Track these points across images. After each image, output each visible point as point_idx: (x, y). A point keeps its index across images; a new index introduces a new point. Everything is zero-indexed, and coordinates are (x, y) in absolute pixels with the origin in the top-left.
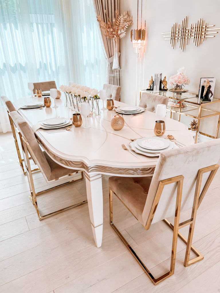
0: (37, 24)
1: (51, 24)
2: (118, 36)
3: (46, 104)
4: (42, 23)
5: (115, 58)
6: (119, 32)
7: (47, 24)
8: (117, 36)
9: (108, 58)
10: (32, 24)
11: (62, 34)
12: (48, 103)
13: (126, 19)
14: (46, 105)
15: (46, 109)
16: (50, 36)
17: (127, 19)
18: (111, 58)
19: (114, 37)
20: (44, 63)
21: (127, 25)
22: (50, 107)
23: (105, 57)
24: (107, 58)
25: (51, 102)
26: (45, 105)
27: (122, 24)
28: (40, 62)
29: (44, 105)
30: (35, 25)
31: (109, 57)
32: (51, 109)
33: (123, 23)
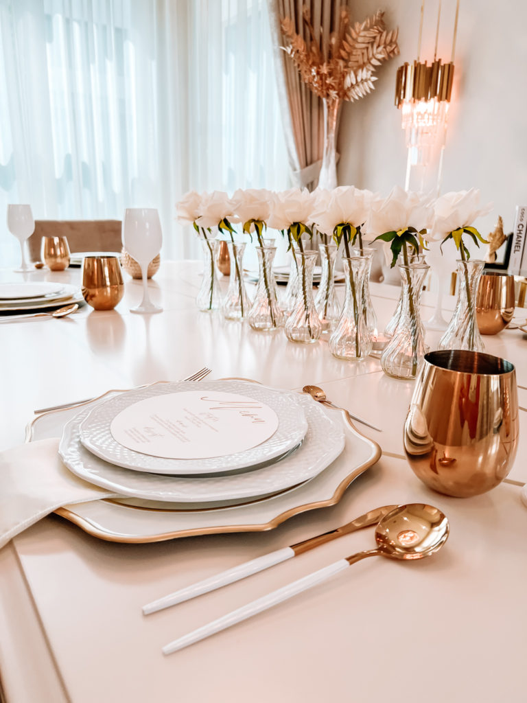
0: (68, 22)
1: (119, 31)
2: (343, 93)
3: (91, 291)
4: (86, 24)
5: (327, 167)
6: (349, 80)
7: (104, 28)
8: (338, 94)
9: (302, 168)
10: (49, 18)
11: (154, 65)
12: (104, 285)
13: (375, 38)
14: (93, 296)
15: (90, 321)
16: (111, 66)
17: (378, 38)
18: (310, 167)
19: (328, 96)
20: (84, 164)
21: (380, 56)
22: (116, 308)
23: (292, 164)
24: (297, 166)
25: (121, 283)
26: (88, 297)
27: (359, 52)
28: (68, 157)
29: (79, 297)
30: (58, 21)
31: (303, 163)
32: (118, 318)
33: (365, 51)
